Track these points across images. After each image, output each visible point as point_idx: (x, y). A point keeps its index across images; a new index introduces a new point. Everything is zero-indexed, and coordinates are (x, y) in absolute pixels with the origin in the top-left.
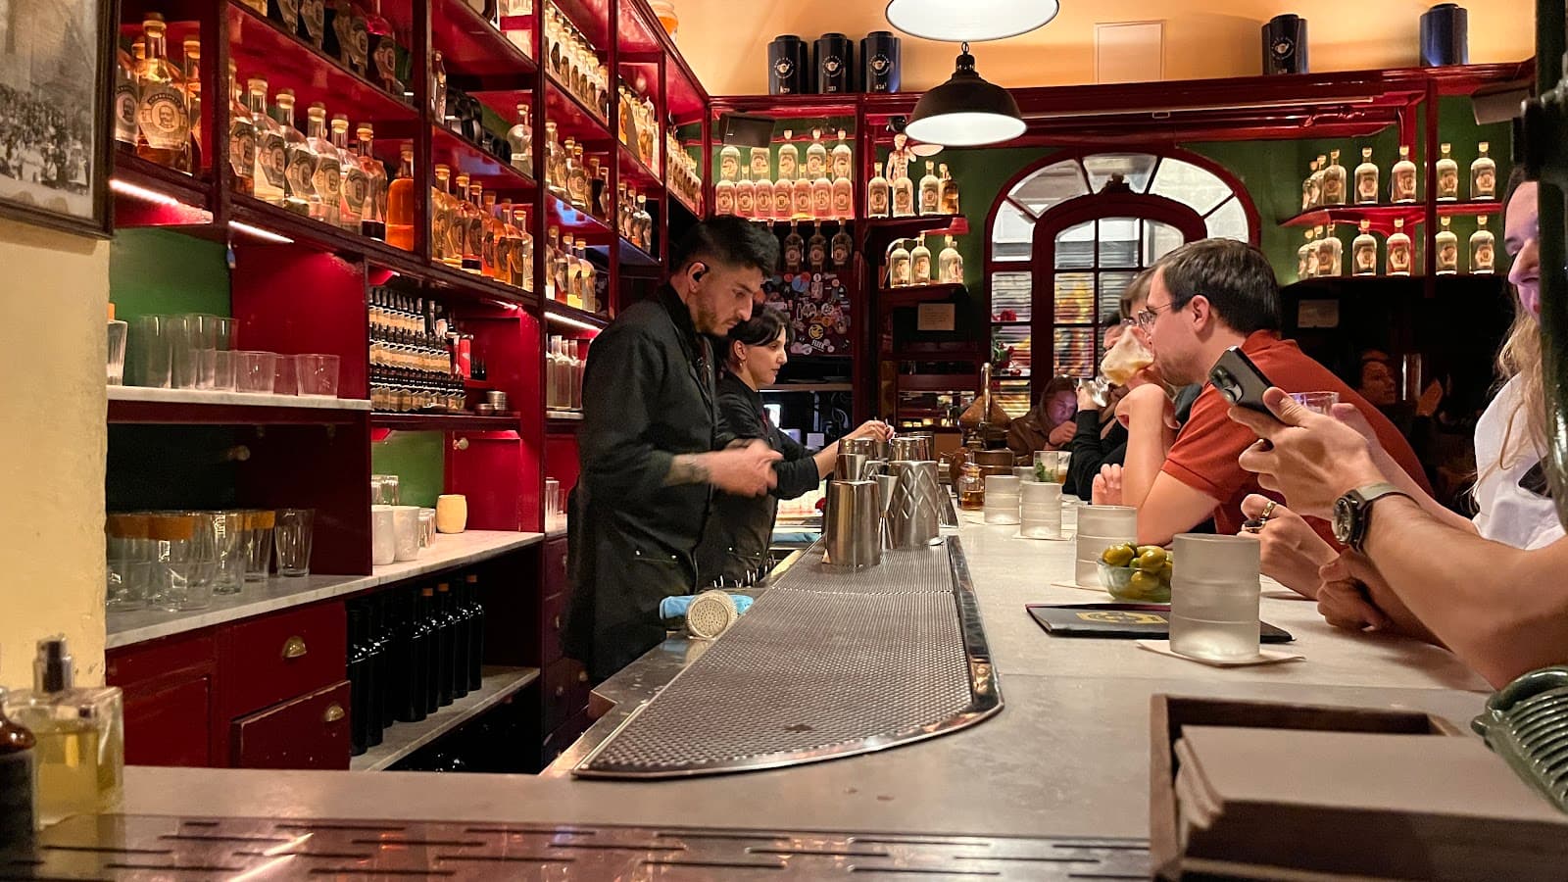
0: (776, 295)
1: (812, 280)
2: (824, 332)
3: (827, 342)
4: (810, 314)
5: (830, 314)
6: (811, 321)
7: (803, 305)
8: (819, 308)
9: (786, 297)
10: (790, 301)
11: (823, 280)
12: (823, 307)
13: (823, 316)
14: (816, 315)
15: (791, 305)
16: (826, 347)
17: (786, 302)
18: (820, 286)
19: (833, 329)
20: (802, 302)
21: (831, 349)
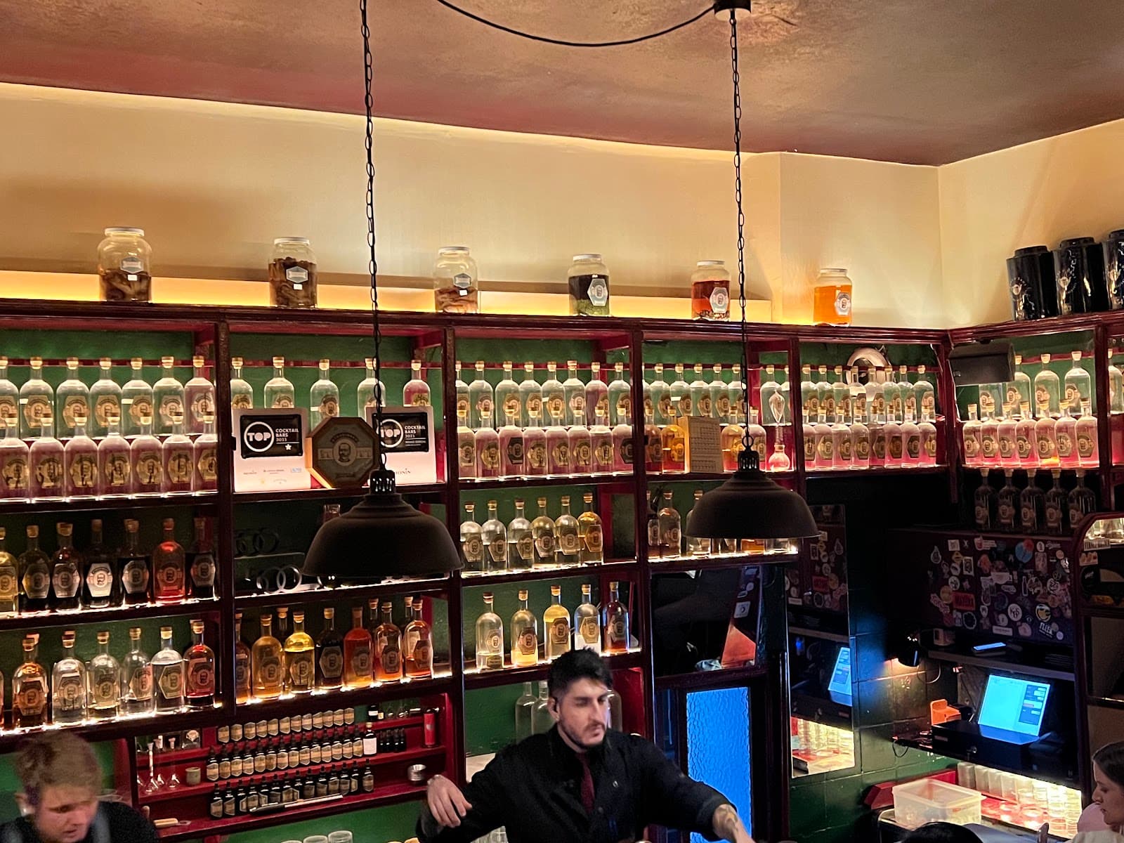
0: (1000, 564)
1: (1035, 550)
2: (1051, 614)
3: (1055, 626)
4: (1036, 591)
5: (1056, 592)
6: (1038, 599)
7: (1028, 579)
8: (1045, 585)
9: (1011, 567)
10: (1015, 573)
11: (1046, 549)
12: (1048, 585)
13: (1049, 593)
14: (1042, 592)
15: (1016, 577)
16: (1054, 633)
17: (1011, 573)
18: (1044, 556)
19: (1060, 610)
20: (1026, 575)
21: (1060, 636)
